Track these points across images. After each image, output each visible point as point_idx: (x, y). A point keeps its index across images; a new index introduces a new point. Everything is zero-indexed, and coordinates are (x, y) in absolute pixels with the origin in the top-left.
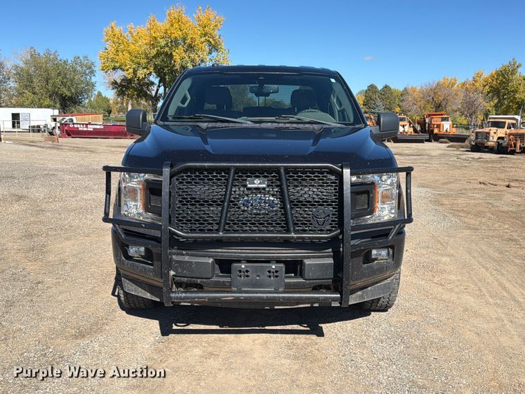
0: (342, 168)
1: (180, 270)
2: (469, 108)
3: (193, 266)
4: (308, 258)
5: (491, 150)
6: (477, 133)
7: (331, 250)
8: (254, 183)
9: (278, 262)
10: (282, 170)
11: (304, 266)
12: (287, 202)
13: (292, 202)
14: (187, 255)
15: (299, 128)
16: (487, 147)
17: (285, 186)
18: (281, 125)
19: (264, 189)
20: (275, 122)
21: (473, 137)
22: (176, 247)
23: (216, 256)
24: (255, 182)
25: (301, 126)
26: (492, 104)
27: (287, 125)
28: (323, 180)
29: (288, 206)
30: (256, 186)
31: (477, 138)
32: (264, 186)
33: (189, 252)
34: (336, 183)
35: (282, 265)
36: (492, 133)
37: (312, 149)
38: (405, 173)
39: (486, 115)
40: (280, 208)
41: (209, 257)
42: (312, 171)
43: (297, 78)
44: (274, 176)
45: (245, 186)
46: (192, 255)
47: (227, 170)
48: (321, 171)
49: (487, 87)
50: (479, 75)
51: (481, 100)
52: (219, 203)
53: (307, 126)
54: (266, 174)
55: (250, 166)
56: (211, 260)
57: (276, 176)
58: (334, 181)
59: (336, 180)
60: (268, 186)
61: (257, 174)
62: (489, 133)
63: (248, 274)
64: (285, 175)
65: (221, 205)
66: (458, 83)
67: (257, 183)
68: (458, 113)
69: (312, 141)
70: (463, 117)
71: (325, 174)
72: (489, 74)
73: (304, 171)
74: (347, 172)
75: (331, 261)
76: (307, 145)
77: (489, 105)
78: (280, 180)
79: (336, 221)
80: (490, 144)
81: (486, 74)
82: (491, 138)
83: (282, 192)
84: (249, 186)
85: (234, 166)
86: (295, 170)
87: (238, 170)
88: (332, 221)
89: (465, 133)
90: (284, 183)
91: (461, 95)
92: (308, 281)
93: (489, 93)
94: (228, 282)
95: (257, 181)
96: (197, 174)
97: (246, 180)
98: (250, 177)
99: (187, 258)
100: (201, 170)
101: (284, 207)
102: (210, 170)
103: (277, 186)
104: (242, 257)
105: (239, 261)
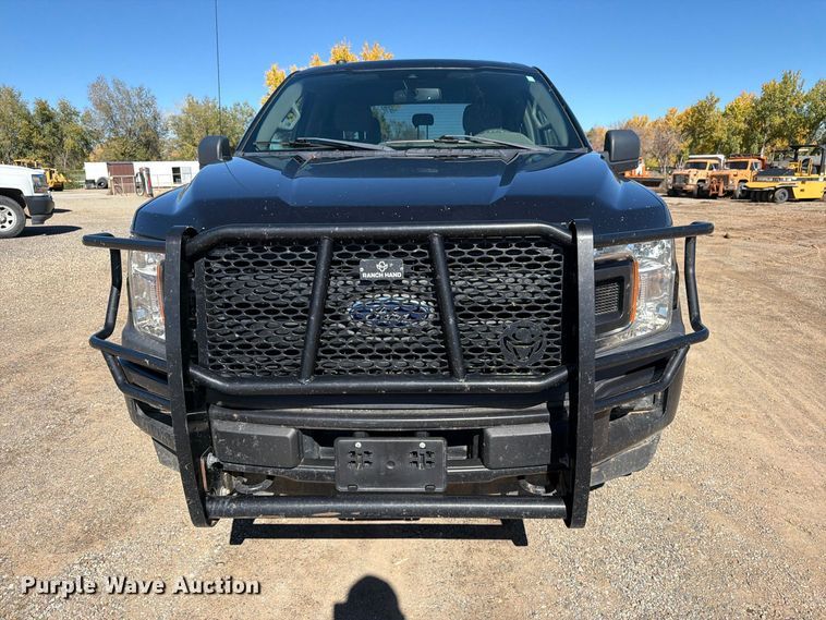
0: (573, 230)
1: (229, 451)
2: (662, 150)
3: (255, 444)
4: (496, 424)
5: (689, 194)
6: (675, 176)
7: (544, 405)
8: (375, 270)
9: (433, 434)
10: (436, 241)
11: (488, 442)
12: (449, 310)
13: (458, 309)
14: (243, 420)
15: (474, 157)
16: (685, 191)
17: (442, 277)
18: (443, 152)
19: (398, 282)
20: (433, 147)
21: (670, 181)
22: (219, 403)
23: (303, 423)
24: (379, 266)
25: (478, 153)
26: (686, 144)
27: (454, 152)
28: (529, 259)
29: (451, 321)
30: (381, 275)
31: (674, 181)
32: (398, 275)
33: (247, 414)
34: (558, 265)
35: (440, 441)
36: (691, 175)
37: (502, 191)
38: (684, 239)
39: (679, 157)
40: (434, 323)
41: (288, 425)
42: (504, 239)
43: (472, 75)
44: (419, 254)
45: (357, 276)
46: (252, 421)
47: (313, 242)
48: (523, 238)
49: (681, 126)
50: (672, 112)
51: (674, 140)
52: (300, 313)
53: (489, 152)
54: (400, 249)
55: (363, 233)
56: (290, 433)
57: (424, 254)
58: (552, 261)
59: (558, 258)
60: (407, 276)
61: (382, 250)
62: (688, 176)
63: (371, 458)
64: (443, 251)
65: (304, 318)
66: (650, 121)
67: (383, 269)
68: (649, 155)
69: (499, 178)
70: (654, 160)
71: (533, 247)
72: (684, 111)
73: (485, 239)
74: (585, 239)
75: (545, 429)
76: (492, 187)
77: (683, 145)
78: (431, 261)
79: (557, 350)
80: (689, 187)
81: (680, 112)
82: (690, 181)
83: (436, 290)
84: (364, 275)
85: (329, 234)
86: (466, 239)
87: (337, 242)
88: (549, 350)
89: (659, 176)
90: (442, 270)
91: (653, 135)
92: (495, 471)
93: (683, 132)
94: (329, 474)
95: (382, 265)
96: (250, 251)
97: (357, 263)
98: (366, 256)
99: (242, 428)
100: (257, 242)
101: (441, 322)
102: (279, 243)
103: (428, 275)
104: (355, 425)
105: (350, 434)
